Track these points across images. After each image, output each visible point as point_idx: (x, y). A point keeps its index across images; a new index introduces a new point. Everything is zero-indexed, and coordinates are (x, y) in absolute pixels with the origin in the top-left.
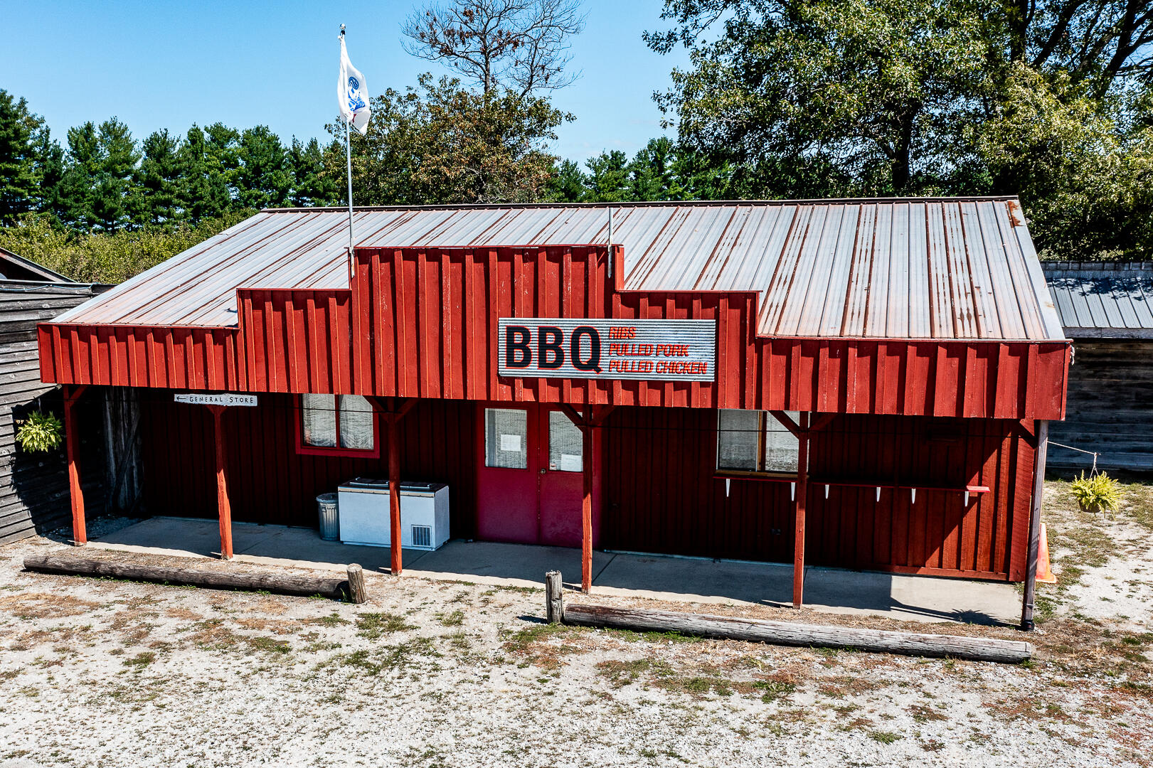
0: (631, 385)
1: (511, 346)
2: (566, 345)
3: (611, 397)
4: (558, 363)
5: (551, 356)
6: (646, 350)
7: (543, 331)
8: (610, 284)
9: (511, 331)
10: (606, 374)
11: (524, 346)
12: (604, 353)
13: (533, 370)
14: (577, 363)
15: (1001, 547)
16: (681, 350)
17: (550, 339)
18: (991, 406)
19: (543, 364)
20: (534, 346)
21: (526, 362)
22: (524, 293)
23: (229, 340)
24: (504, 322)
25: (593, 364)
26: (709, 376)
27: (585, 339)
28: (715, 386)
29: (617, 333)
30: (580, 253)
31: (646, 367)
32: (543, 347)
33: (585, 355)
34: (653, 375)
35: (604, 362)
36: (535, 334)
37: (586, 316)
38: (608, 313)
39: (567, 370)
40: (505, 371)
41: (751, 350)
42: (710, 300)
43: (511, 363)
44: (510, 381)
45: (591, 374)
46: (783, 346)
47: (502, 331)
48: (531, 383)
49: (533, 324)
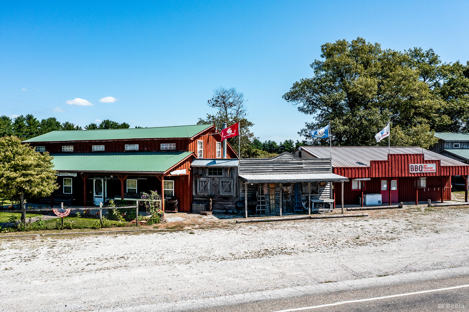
0: (426, 173)
1: (411, 168)
2: (418, 168)
3: (417, 175)
4: (417, 171)
5: (416, 170)
6: (428, 168)
7: (415, 166)
8: (423, 159)
9: (411, 166)
10: (423, 172)
11: (413, 168)
12: (423, 169)
13: (414, 172)
14: (420, 171)
15: (448, 196)
16: (432, 168)
17: (416, 167)
18: (464, 174)
19: (415, 171)
20: (414, 168)
21: (413, 171)
22: (413, 160)
23: (369, 169)
24: (410, 165)
25: (422, 171)
26: (435, 172)
27: (421, 167)
28: (436, 173)
29: (425, 166)
30: (420, 155)
31: (428, 171)
32: (415, 168)
33: (421, 169)
34: (429, 172)
35: (423, 170)
36: (414, 166)
37: (420, 163)
38: (423, 163)
39: (418, 172)
40: (410, 172)
41: (440, 168)
42: (435, 161)
43: (411, 171)
44: (411, 174)
45: (421, 172)
46: (443, 167)
47: (410, 166)
48: (414, 174)
49: (414, 165)
